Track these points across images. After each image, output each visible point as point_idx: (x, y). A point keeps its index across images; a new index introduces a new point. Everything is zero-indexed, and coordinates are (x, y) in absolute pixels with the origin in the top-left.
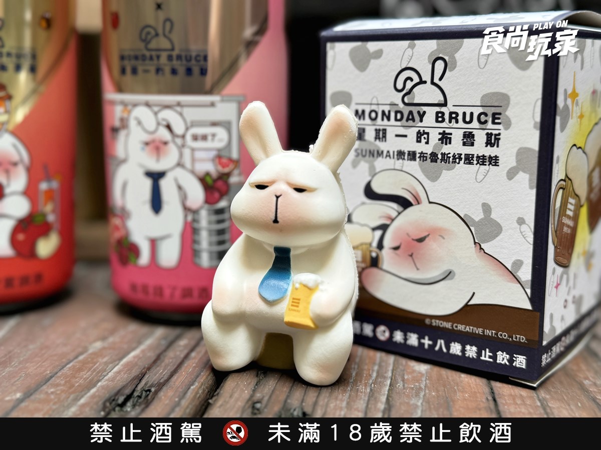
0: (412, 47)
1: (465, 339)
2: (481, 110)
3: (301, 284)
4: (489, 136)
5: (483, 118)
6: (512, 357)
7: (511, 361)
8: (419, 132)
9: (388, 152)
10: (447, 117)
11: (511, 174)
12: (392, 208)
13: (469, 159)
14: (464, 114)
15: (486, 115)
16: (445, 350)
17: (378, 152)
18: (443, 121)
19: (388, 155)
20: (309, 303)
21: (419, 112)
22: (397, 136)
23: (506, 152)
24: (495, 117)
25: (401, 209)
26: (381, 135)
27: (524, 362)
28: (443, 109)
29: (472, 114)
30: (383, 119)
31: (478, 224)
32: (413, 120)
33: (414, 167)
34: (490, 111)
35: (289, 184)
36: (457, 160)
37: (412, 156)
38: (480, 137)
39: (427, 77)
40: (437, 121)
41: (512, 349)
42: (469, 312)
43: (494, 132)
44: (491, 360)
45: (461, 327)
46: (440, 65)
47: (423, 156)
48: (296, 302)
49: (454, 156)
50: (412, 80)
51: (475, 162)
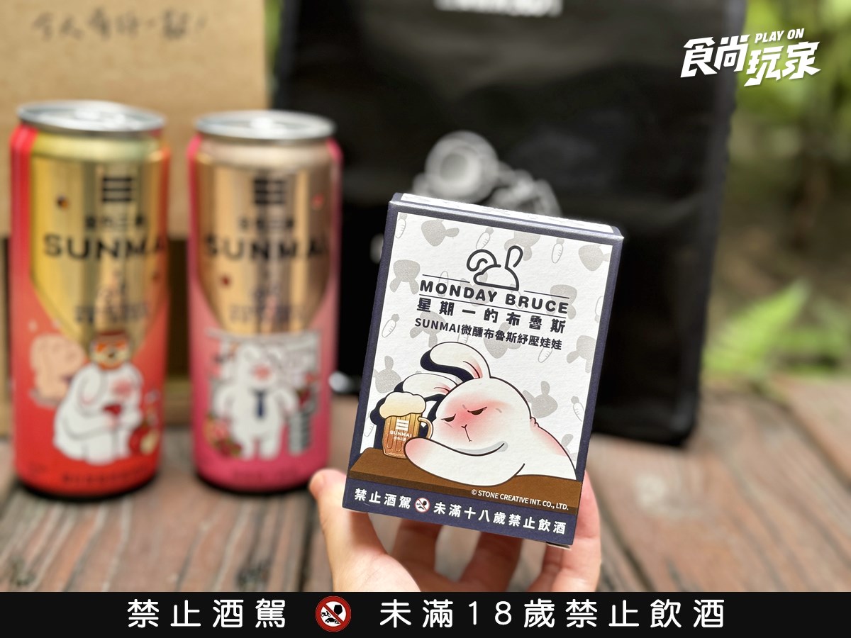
0: (490, 233)
1: (509, 508)
2: (550, 298)
4: (555, 322)
5: (551, 306)
6: (553, 524)
7: (552, 527)
8: (487, 311)
9: (453, 325)
10: (517, 300)
12: (449, 380)
13: (534, 341)
14: (534, 300)
15: (554, 303)
16: (488, 520)
17: (442, 323)
18: (513, 303)
19: (453, 328)
21: (490, 292)
22: (464, 311)
23: (568, 338)
24: (562, 307)
25: (459, 381)
26: (447, 308)
27: (564, 528)
28: (514, 293)
29: (541, 301)
30: (451, 294)
31: (537, 400)
32: (483, 298)
33: (478, 342)
34: (558, 301)
36: (523, 341)
37: (478, 332)
38: (547, 322)
40: (507, 303)
41: (553, 516)
42: (519, 482)
43: (560, 319)
44: (533, 528)
45: (507, 497)
46: (515, 253)
47: (489, 333)
49: (520, 337)
50: (486, 262)
51: (539, 344)
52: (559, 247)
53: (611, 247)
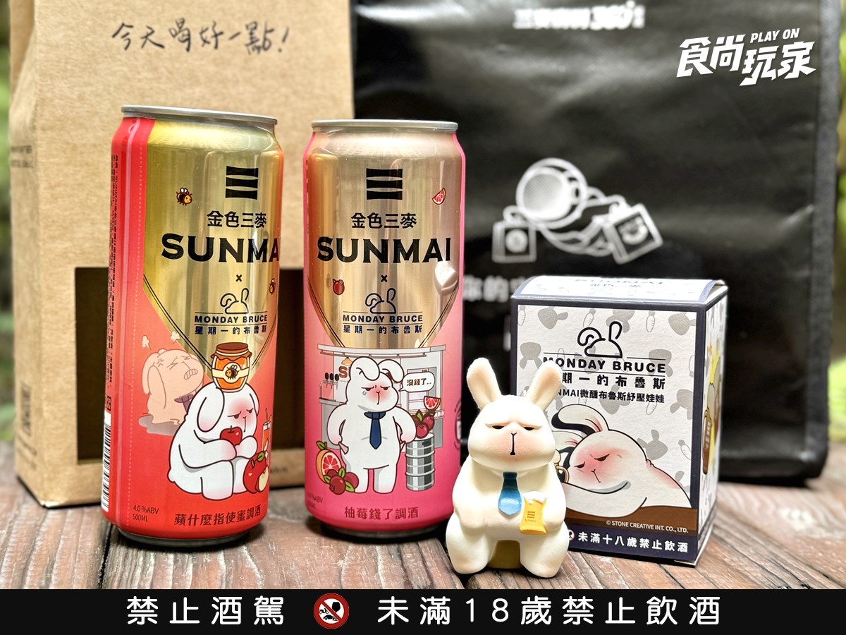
0: (593, 313)
1: (639, 534)
2: (649, 362)
3: (534, 500)
4: (656, 380)
5: (651, 367)
6: (676, 544)
7: (676, 547)
8: (599, 377)
9: (573, 391)
10: (622, 366)
11: (674, 409)
12: (576, 435)
13: (640, 397)
14: (636, 364)
15: (653, 365)
16: (623, 545)
17: (564, 390)
18: (620, 368)
19: (573, 393)
20: (541, 514)
21: (599, 362)
22: (580, 379)
23: (669, 392)
24: (660, 367)
25: (584, 435)
26: (567, 378)
27: (686, 547)
28: (619, 360)
29: (642, 364)
30: (568, 366)
31: (650, 446)
32: (595, 367)
33: (596, 403)
34: (656, 363)
35: (521, 425)
36: (631, 398)
37: (594, 394)
38: (649, 382)
39: (605, 335)
40: (614, 369)
41: (676, 538)
42: (644, 513)
43: (660, 378)
44: (661, 548)
45: (636, 525)
46: (616, 328)
47: (603, 395)
48: (531, 515)
49: (629, 395)
50: (593, 337)
51: (646, 400)
52: (651, 318)
53: (695, 313)
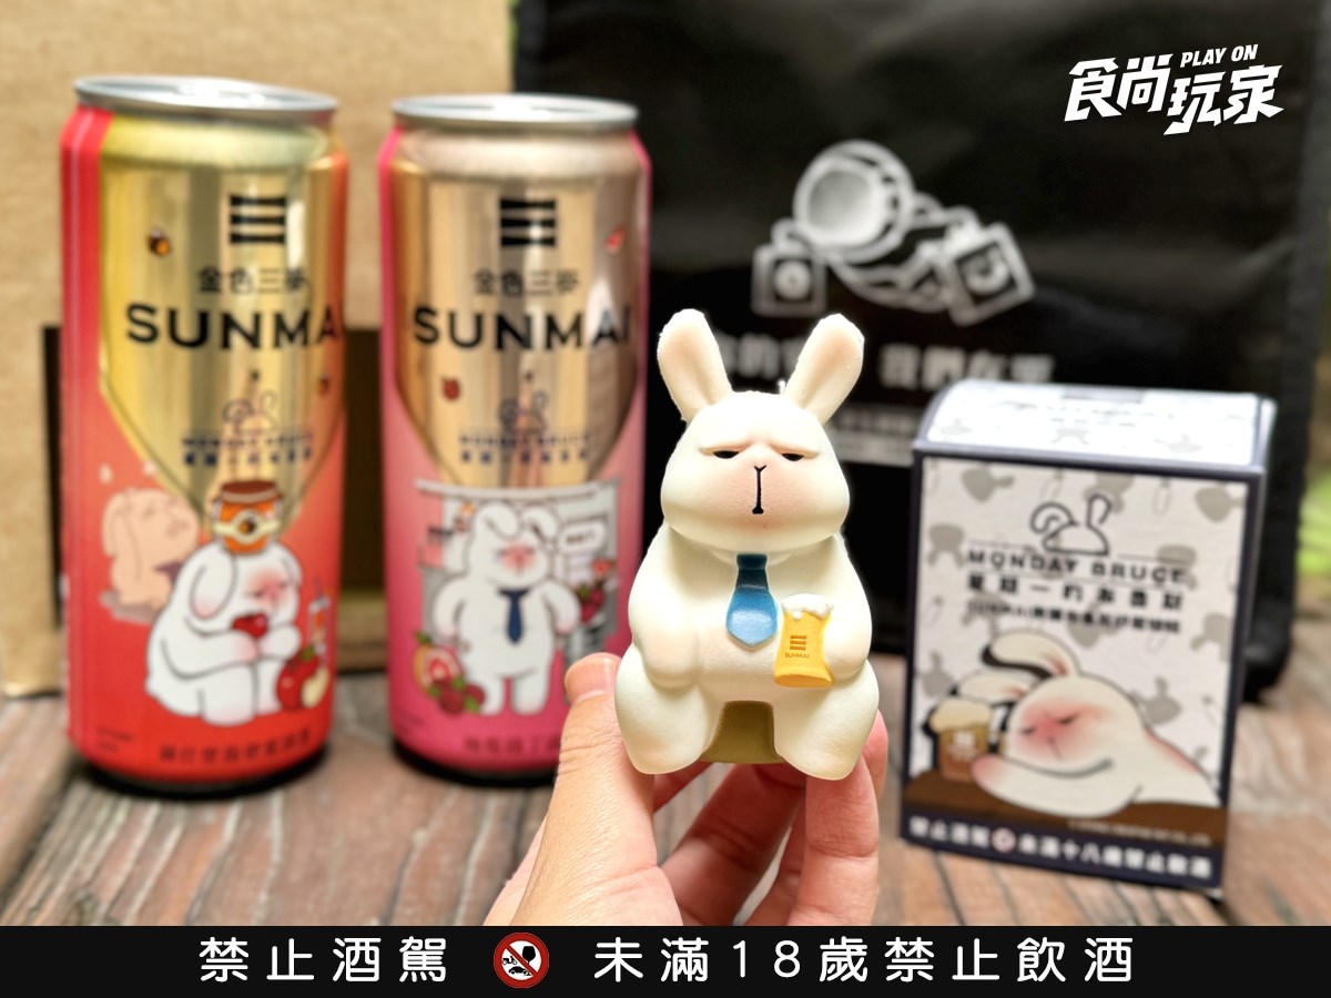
0: (1059, 478)
1: (1125, 843)
2: (1157, 565)
3: (803, 611)
4: (1167, 596)
5: (1160, 575)
6: (1190, 862)
8: (1067, 586)
9: (1020, 608)
10: (1108, 569)
11: (1197, 643)
12: (1023, 680)
13: (1138, 623)
14: (1134, 568)
15: (1164, 571)
16: (1096, 859)
17: (1003, 607)
18: (1104, 574)
19: (1020, 611)
21: (1067, 561)
22: (1035, 588)
23: (1191, 617)
25: (1036, 681)
26: (1009, 585)
27: (1207, 868)
28: (1103, 560)
29: (1144, 568)
30: (1012, 566)
31: (1151, 704)
32: (1059, 569)
33: (1059, 629)
34: (1170, 567)
35: (775, 447)
36: (1122, 624)
37: (1056, 615)
38: (1155, 598)
39: (1080, 516)
40: (1094, 574)
41: (1189, 852)
42: (1135, 812)
45: (1123, 830)
46: (1099, 507)
47: (1072, 617)
49: (1118, 618)
50: (1057, 519)
51: (1148, 627)
52: (1163, 493)
53: (1245, 486)
